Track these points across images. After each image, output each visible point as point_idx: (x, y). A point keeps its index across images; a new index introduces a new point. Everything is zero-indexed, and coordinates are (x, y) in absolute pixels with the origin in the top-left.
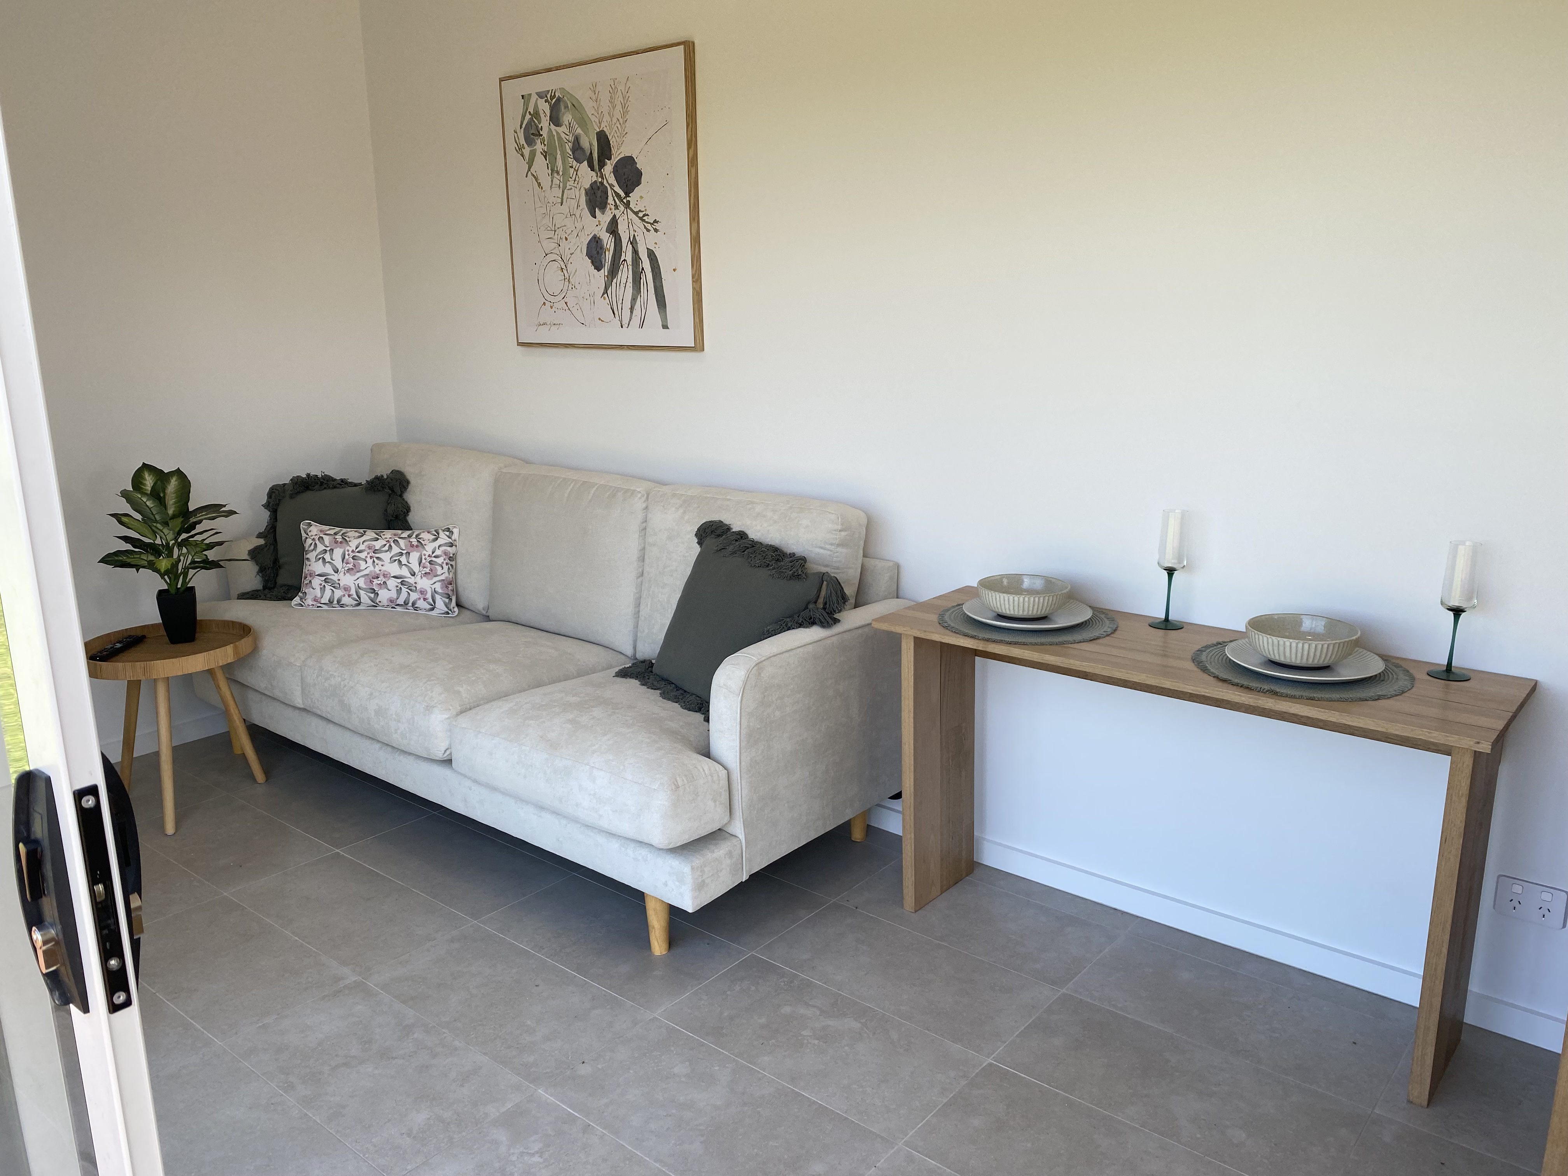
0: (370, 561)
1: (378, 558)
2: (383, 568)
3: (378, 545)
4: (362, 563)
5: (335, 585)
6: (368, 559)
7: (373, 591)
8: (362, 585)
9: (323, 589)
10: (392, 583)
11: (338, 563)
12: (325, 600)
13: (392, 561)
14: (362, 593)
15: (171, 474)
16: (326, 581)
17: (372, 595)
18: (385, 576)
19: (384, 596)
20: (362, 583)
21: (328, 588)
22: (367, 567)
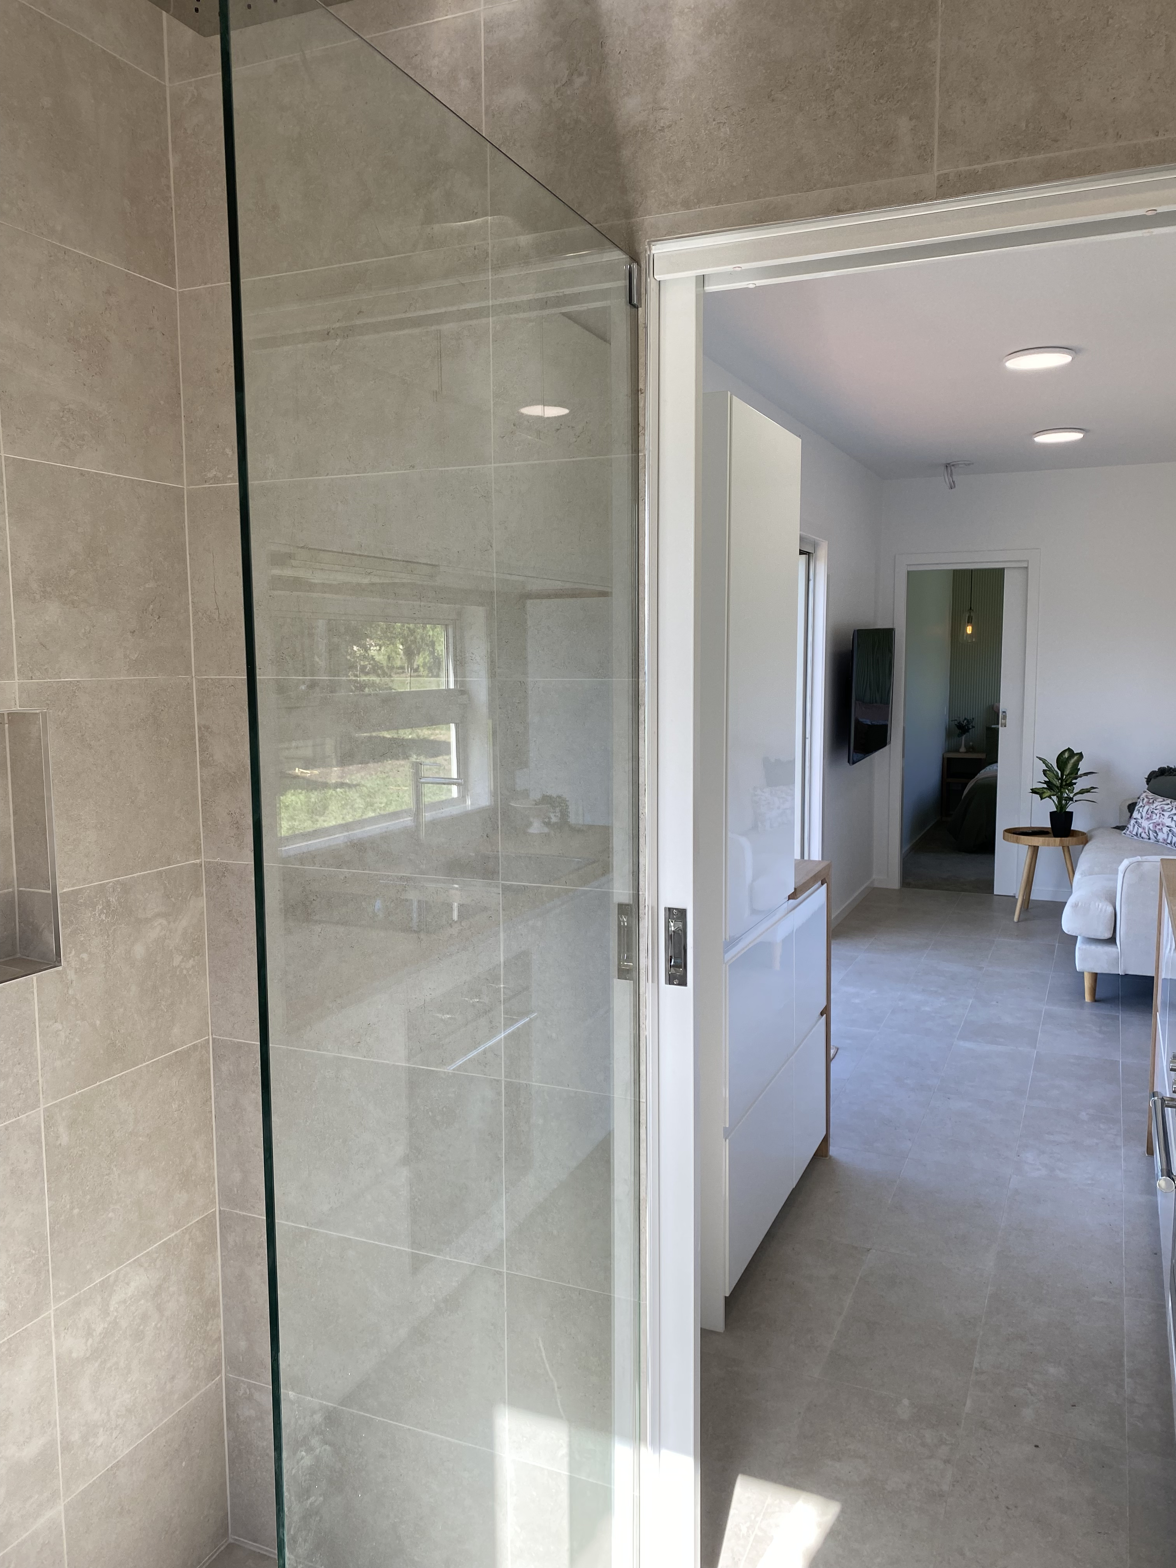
0: (1158, 815)
1: (1163, 815)
2: (1164, 820)
3: (1166, 807)
4: (1154, 815)
5: (1140, 826)
6: (1158, 814)
7: (1156, 833)
8: (1151, 828)
9: (1134, 826)
10: (1165, 830)
11: (1144, 814)
12: (1134, 833)
13: (1169, 817)
14: (1151, 832)
15: (1077, 754)
16: (1136, 822)
17: (1155, 835)
18: (1162, 825)
19: (1161, 836)
20: (1151, 826)
21: (1136, 826)
22: (1156, 818)
